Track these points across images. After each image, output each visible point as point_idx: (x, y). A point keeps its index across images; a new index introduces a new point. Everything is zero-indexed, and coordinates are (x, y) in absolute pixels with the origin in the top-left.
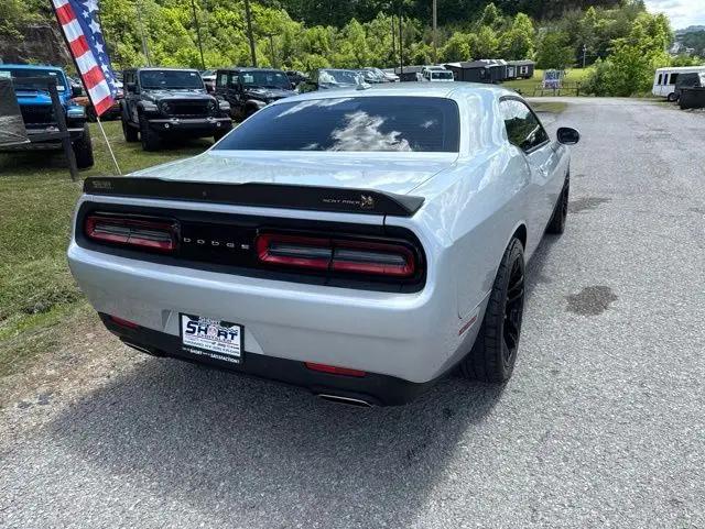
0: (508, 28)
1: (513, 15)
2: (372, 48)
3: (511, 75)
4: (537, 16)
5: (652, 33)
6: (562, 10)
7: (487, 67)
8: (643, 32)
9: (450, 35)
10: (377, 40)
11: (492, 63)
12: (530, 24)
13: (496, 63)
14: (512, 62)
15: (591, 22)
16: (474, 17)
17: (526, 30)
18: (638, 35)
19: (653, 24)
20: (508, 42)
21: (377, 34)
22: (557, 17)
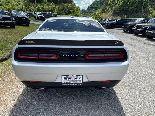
0: (50, 5)
1: (51, 2)
2: (17, 6)
3: (52, 15)
4: (56, 3)
5: (77, 10)
6: (60, 3)
7: (47, 13)
8: (76, 9)
9: (37, 5)
10: (18, 4)
11: (48, 13)
12: (54, 5)
13: (49, 13)
14: (52, 13)
15: (66, 6)
16: (42, 2)
17: (54, 6)
18: (75, 10)
19: (77, 8)
20: (50, 8)
21: (18, 3)
22: (60, 4)
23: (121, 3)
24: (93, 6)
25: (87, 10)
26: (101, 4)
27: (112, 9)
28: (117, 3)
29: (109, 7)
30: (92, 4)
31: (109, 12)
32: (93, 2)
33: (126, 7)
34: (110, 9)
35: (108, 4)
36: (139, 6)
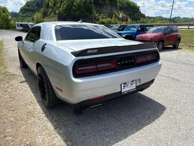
5: (4, 12)
8: (1, 11)
23: (65, 6)
24: (27, 7)
25: (20, 13)
26: (39, 5)
27: (55, 13)
28: (61, 6)
29: (51, 10)
30: (26, 5)
31: (52, 17)
32: (27, 2)
33: (72, 11)
34: (52, 13)
35: (49, 6)
36: (86, 11)
